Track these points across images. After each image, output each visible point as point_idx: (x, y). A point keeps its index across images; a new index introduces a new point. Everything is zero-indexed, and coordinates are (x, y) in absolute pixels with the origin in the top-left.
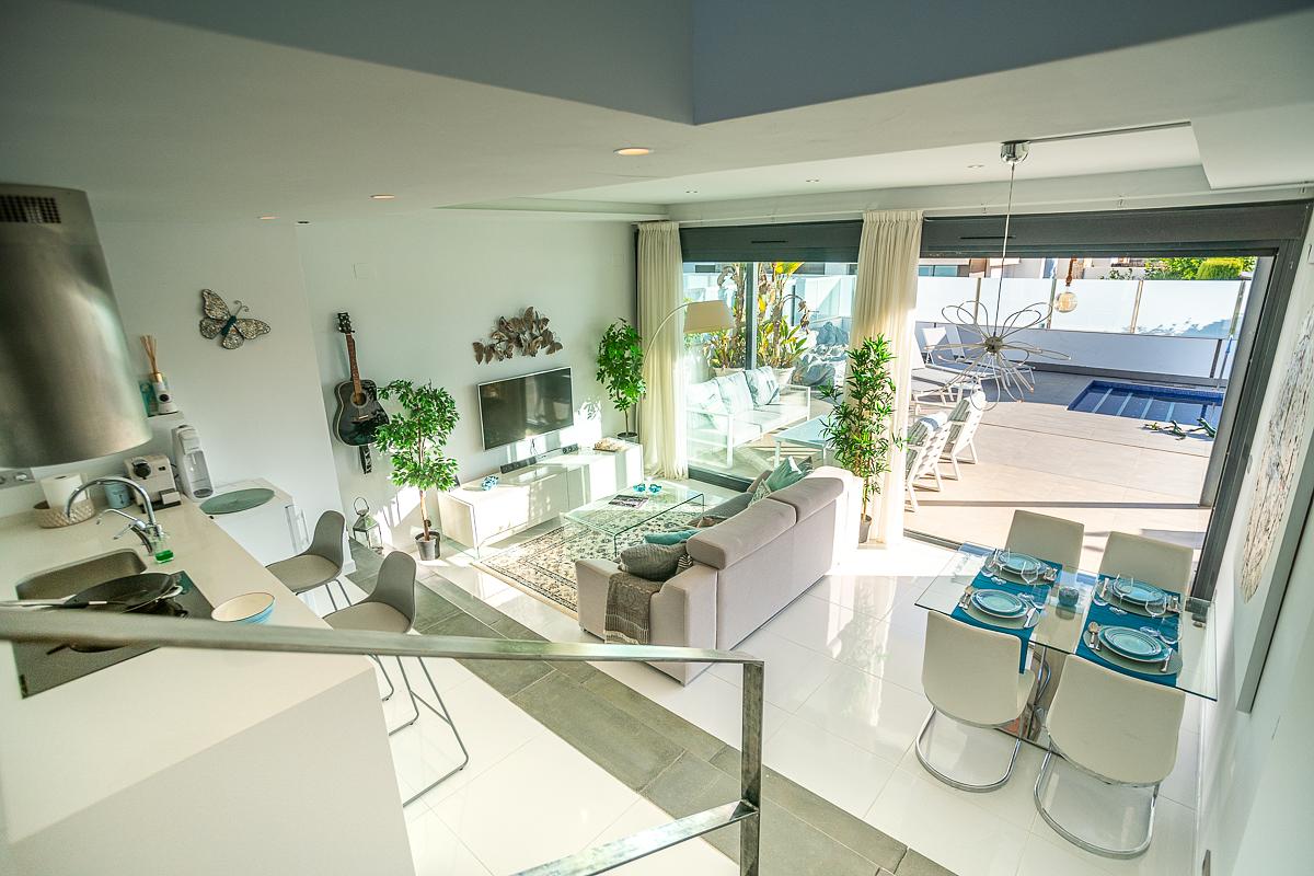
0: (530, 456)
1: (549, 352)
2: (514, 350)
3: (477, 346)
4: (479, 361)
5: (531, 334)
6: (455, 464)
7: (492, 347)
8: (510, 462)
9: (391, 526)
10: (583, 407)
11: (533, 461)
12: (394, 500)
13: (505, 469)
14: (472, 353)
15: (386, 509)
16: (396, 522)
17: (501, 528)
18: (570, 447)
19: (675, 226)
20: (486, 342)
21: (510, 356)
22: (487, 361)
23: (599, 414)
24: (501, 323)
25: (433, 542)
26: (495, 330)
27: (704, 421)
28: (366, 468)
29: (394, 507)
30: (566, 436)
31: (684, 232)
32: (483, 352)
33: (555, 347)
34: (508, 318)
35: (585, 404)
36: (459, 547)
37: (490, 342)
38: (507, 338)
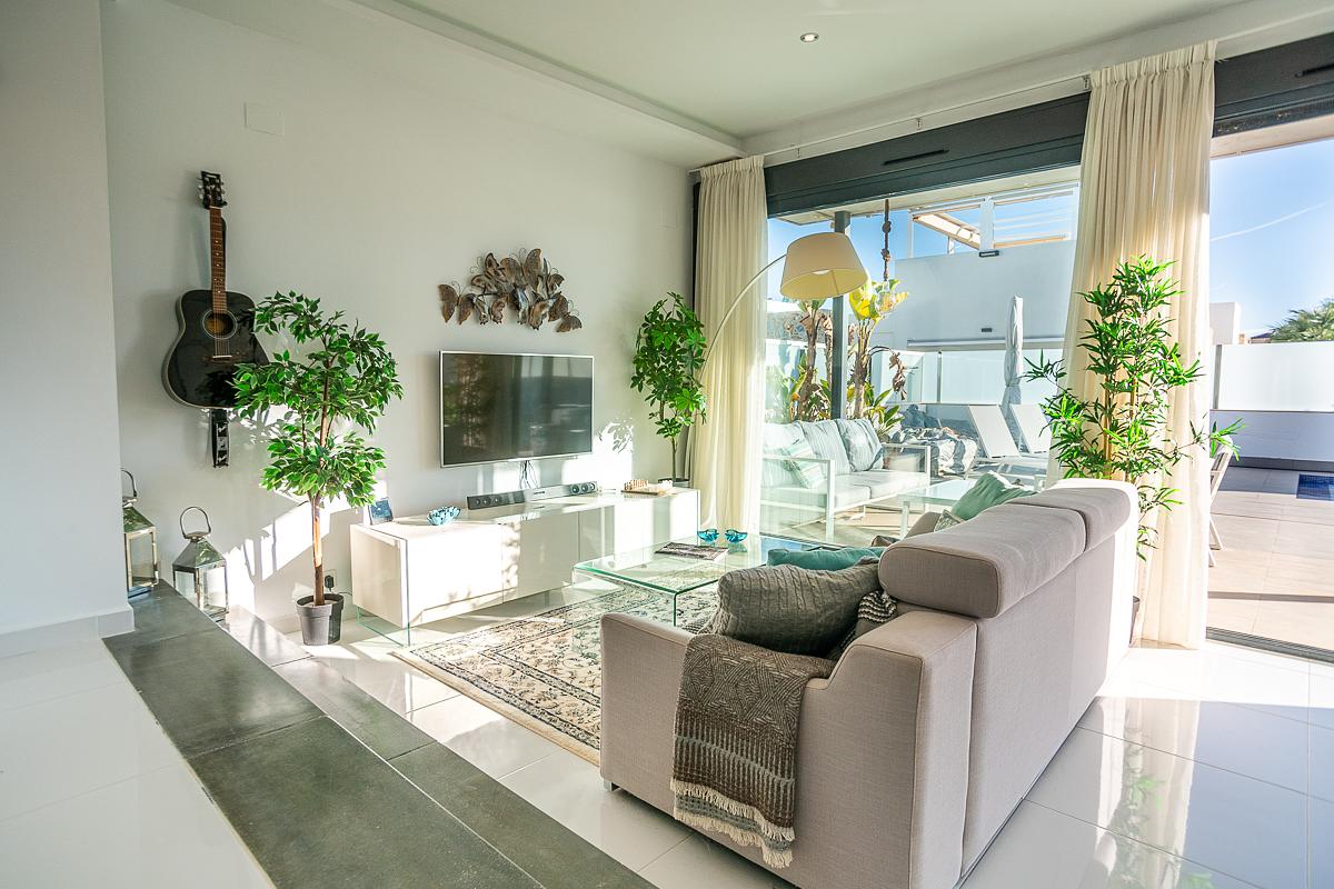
0: (516, 489)
1: (561, 329)
2: (506, 311)
3: (446, 292)
4: (447, 315)
5: (536, 295)
7: (469, 298)
8: (481, 493)
9: (256, 577)
10: (607, 428)
11: (519, 498)
12: (269, 529)
13: (476, 503)
14: (436, 303)
15: (249, 544)
16: (267, 572)
18: (585, 486)
19: (758, 161)
20: (462, 289)
21: (497, 320)
22: (461, 319)
23: (630, 445)
24: (489, 261)
25: (328, 608)
26: (476, 273)
27: (787, 476)
28: (219, 457)
29: (266, 543)
30: (575, 468)
31: (769, 173)
32: (454, 303)
33: (570, 323)
34: (499, 257)
35: (612, 424)
36: (375, 623)
37: (468, 290)
38: (495, 290)
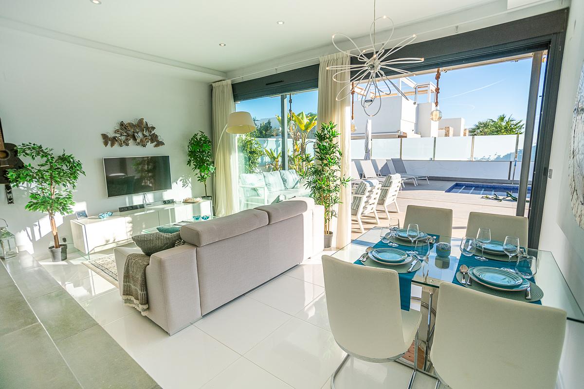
0: (141, 203)
1: (156, 146)
2: (131, 142)
3: (105, 137)
4: (106, 144)
5: (143, 134)
6: (70, 198)
7: (114, 138)
9: (33, 240)
10: (179, 180)
11: (142, 207)
12: (37, 223)
13: (122, 210)
14: (101, 141)
15: (29, 229)
16: (37, 238)
17: (107, 241)
18: (168, 201)
19: (229, 82)
20: (111, 134)
21: (127, 145)
22: (112, 145)
23: (190, 185)
24: (122, 124)
25: (60, 249)
26: (117, 128)
27: (254, 193)
28: (10, 201)
29: (36, 229)
30: (167, 195)
31: (234, 86)
32: (108, 140)
33: (160, 144)
34: (125, 123)
35: (181, 178)
37: (114, 135)
38: (126, 134)
